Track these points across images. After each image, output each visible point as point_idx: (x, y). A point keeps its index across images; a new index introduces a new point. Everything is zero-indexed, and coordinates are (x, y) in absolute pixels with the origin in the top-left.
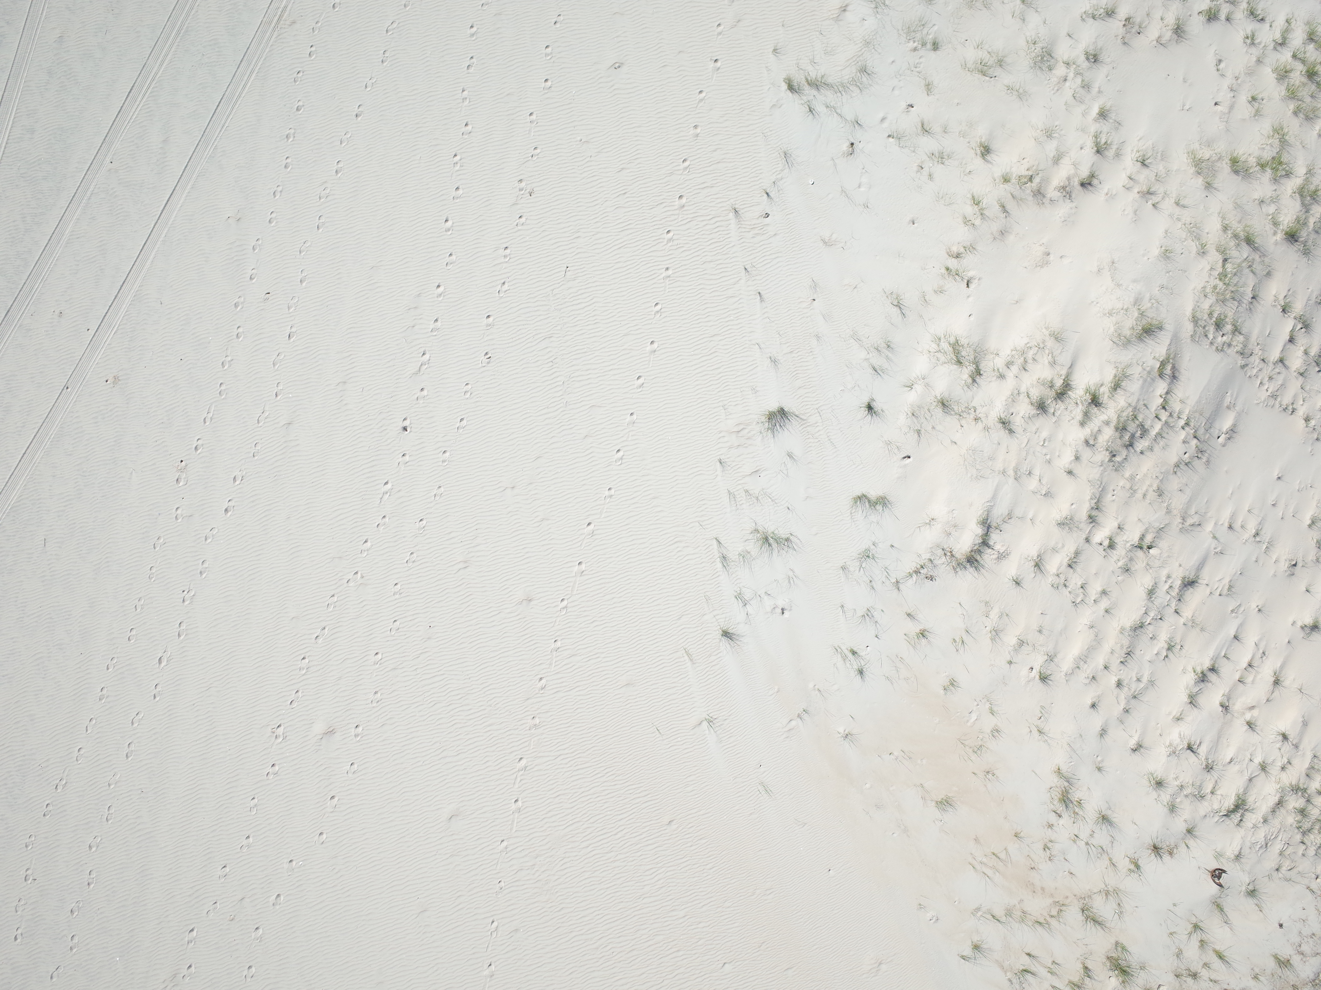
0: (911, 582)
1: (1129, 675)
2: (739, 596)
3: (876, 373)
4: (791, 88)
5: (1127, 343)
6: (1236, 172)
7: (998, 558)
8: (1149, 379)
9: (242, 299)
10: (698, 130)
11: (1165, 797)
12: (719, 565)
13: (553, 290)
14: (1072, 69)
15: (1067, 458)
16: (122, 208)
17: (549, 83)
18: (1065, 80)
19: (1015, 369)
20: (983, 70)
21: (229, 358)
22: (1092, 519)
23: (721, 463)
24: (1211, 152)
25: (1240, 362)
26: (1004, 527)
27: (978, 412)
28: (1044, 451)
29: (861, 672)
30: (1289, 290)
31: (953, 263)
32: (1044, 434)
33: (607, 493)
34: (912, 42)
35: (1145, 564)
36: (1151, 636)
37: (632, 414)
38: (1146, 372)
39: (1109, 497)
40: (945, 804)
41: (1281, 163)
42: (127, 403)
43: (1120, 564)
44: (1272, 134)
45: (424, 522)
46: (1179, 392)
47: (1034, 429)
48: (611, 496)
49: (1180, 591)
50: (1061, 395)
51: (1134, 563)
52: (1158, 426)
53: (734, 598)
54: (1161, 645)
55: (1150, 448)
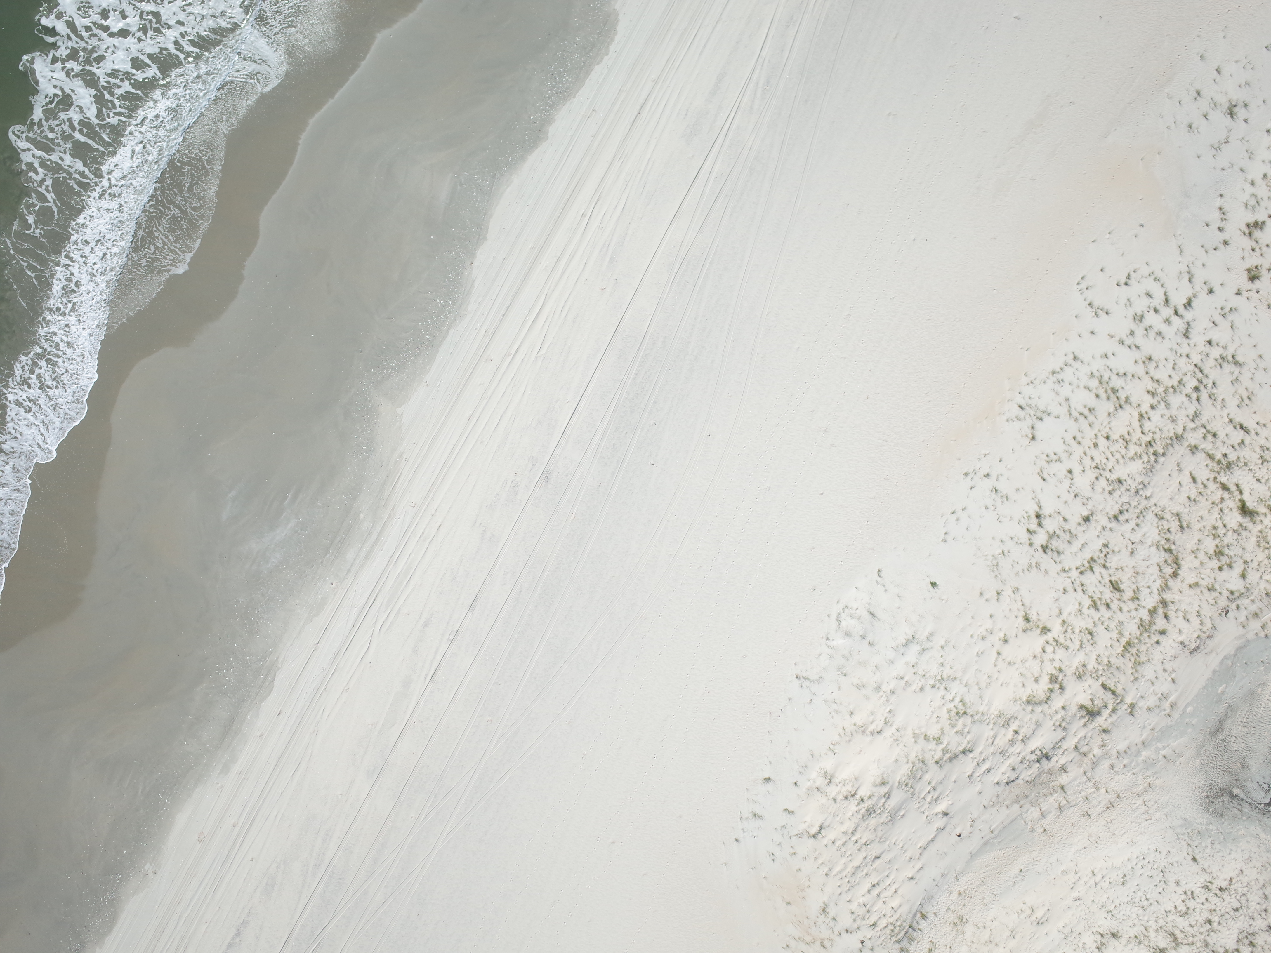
0: (795, 837)
1: (852, 880)
2: (743, 830)
3: (800, 774)
4: (797, 677)
5: (876, 786)
6: (925, 739)
7: (822, 837)
9: (613, 705)
10: (765, 683)
11: (853, 917)
12: (739, 819)
14: (885, 694)
15: (849, 814)
16: (581, 668)
17: (722, 657)
18: (882, 697)
19: (841, 785)
20: (858, 687)
21: (605, 723)
22: (853, 833)
23: (747, 789)
24: (919, 731)
26: (826, 829)
27: (827, 794)
28: (844, 810)
29: (773, 860)
30: (932, 778)
31: (832, 746)
32: (845, 805)
34: (838, 672)
35: (865, 849)
36: (862, 870)
37: (724, 768)
38: (879, 796)
39: (859, 828)
40: (788, 903)
41: (940, 739)
43: (858, 848)
44: (940, 730)
45: (654, 786)
46: (889, 802)
47: (842, 803)
49: (874, 859)
50: (853, 796)
51: (862, 848)
52: (879, 811)
53: (741, 830)
54: (864, 873)
55: (876, 817)
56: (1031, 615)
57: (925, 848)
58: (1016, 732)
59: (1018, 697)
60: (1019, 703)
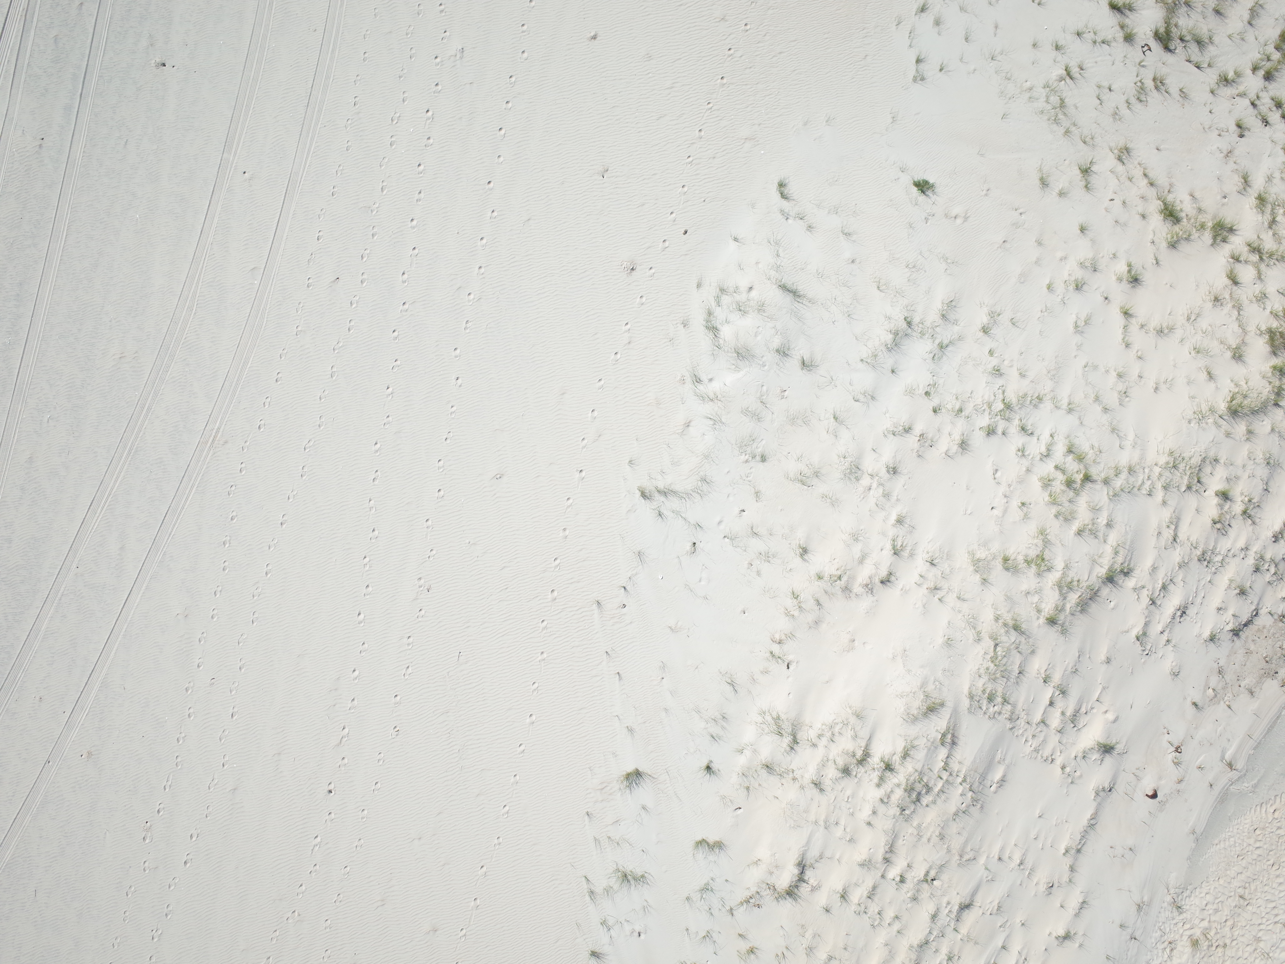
0: (742, 909)
2: (604, 923)
3: (713, 740)
4: (644, 495)
5: (915, 720)
6: (1007, 569)
7: (812, 890)
8: (932, 748)
9: (192, 684)
10: (567, 532)
12: (587, 898)
13: (448, 673)
14: (875, 480)
15: (865, 813)
16: (88, 607)
17: (442, 493)
18: (870, 489)
19: (824, 741)
20: (802, 480)
21: (183, 735)
22: (887, 860)
23: (588, 814)
24: (987, 553)
25: (1009, 725)
26: (816, 865)
27: (795, 774)
28: (848, 806)
30: (1049, 665)
31: (776, 649)
32: (848, 792)
33: (496, 841)
34: (744, 454)
35: (929, 894)
36: (934, 950)
37: (515, 776)
38: (929, 743)
39: (900, 842)
41: (1043, 559)
42: (100, 774)
43: (909, 895)
44: (1036, 535)
45: (348, 868)
46: (958, 754)
47: (840, 788)
48: (500, 844)
49: (958, 913)
50: (862, 762)
51: (921, 893)
52: (940, 784)
53: (599, 924)
54: (942, 956)
55: (934, 802)
56: (1178, 202)
57: (1079, 851)
58: (1225, 496)
59: (1204, 408)
60: (1211, 421)
